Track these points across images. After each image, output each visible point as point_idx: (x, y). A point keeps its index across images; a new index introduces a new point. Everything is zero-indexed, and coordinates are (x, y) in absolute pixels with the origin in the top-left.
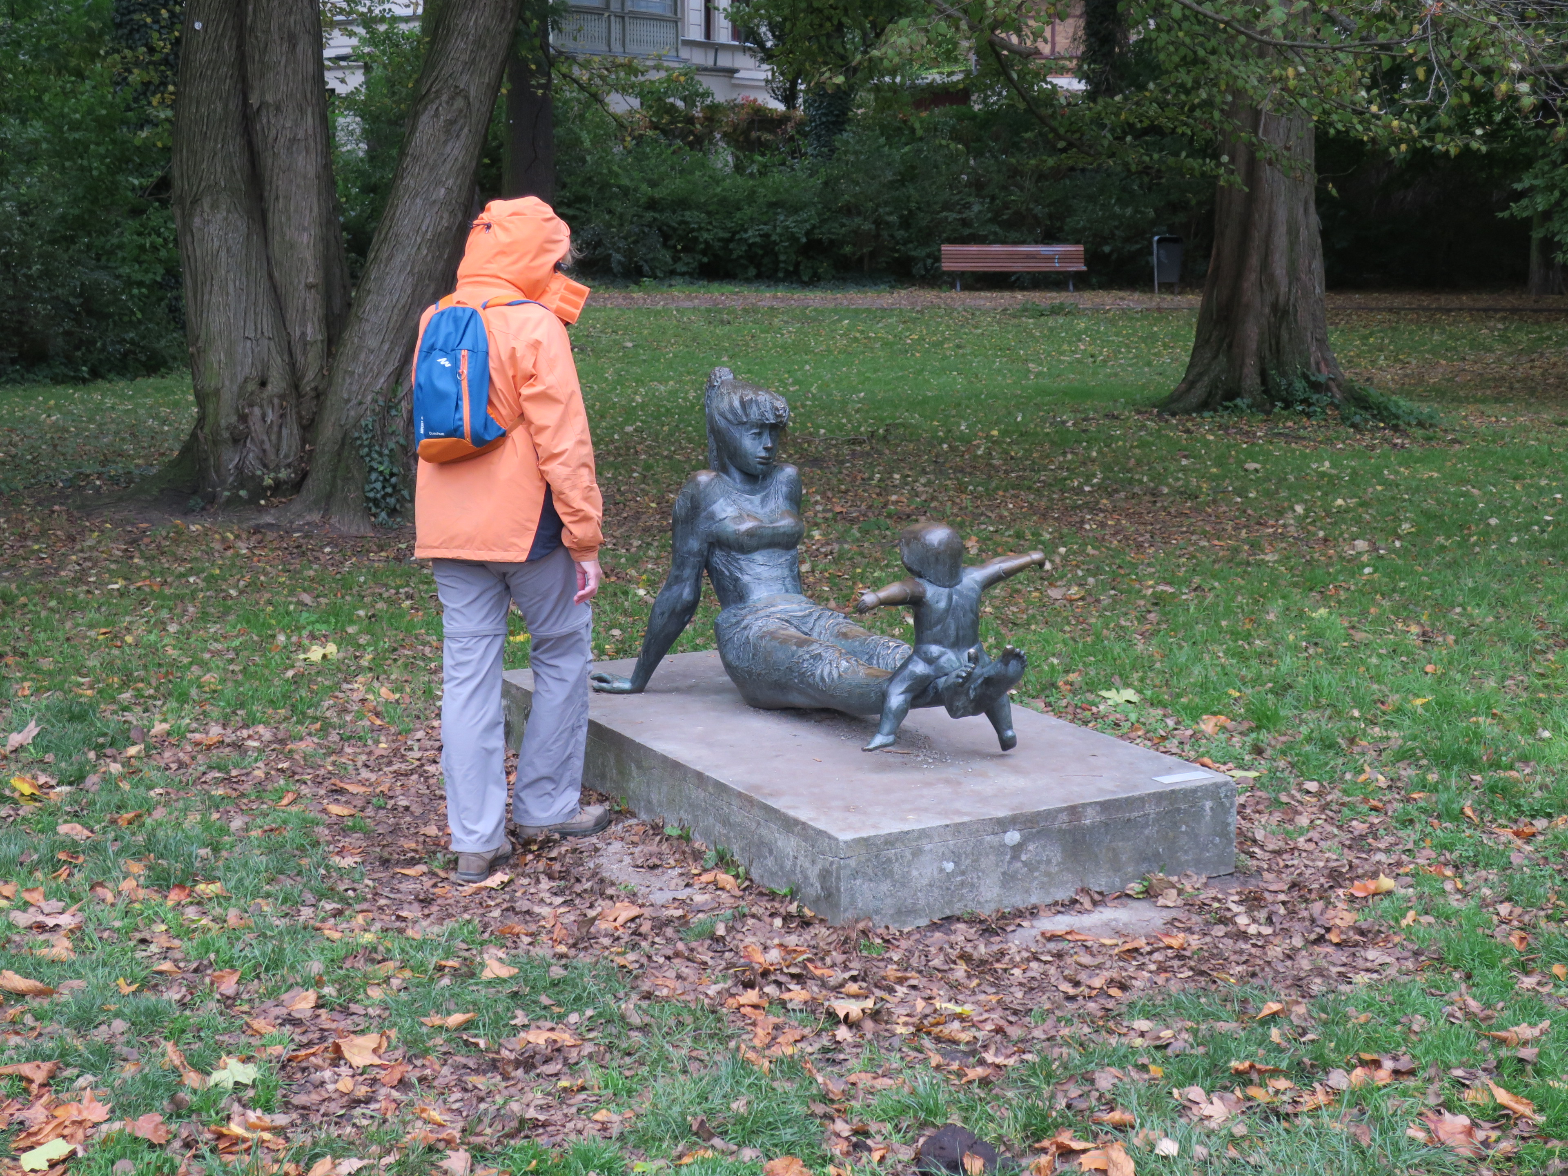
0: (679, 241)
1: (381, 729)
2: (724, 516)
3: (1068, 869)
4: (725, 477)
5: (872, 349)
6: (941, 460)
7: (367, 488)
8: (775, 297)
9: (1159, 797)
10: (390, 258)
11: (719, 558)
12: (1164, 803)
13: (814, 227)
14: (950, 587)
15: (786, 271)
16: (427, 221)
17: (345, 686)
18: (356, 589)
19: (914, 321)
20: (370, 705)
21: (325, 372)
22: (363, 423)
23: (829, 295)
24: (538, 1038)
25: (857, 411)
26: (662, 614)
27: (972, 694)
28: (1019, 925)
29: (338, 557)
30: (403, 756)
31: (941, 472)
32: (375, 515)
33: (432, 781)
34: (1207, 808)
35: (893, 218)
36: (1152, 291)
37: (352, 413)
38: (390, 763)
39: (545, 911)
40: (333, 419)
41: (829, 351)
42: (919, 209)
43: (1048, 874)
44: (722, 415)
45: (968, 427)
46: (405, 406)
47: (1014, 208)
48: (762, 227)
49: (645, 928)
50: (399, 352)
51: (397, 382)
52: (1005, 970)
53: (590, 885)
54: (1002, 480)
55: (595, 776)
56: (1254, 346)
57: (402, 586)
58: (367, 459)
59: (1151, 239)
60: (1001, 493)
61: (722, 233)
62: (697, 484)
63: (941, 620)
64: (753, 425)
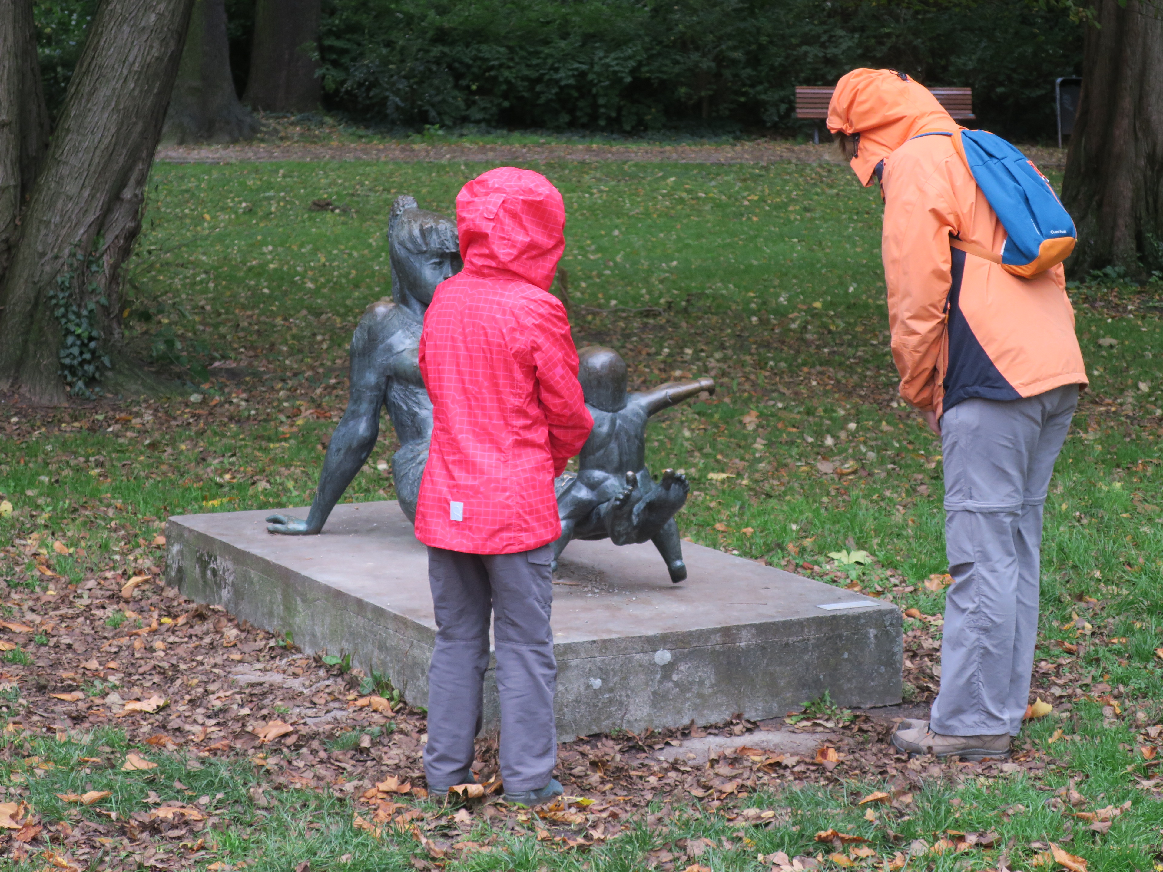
0: (473, 81)
1: (51, 579)
2: (401, 348)
3: (722, 691)
4: (406, 309)
5: (700, 212)
6: (746, 334)
7: (63, 353)
8: (589, 150)
9: (820, 622)
10: (93, 92)
11: (396, 393)
12: (825, 629)
13: (640, 64)
14: (614, 411)
15: (609, 119)
16: (135, 51)
17: (18, 542)
18: (41, 457)
19: (755, 178)
20: (42, 559)
21: (18, 222)
22: (59, 279)
23: (656, 148)
24: (165, 813)
25: (662, 282)
26: (339, 450)
28: (667, 744)
29: (26, 427)
30: (71, 602)
31: (742, 347)
32: (71, 385)
33: (97, 623)
34: (871, 636)
35: (738, 55)
36: (1056, 145)
37: (47, 268)
38: (57, 608)
39: (196, 729)
40: (25, 275)
41: (647, 214)
42: (771, 42)
43: (701, 696)
44: (402, 244)
45: (789, 300)
46: (107, 261)
47: (889, 43)
48: (576, 65)
49: (291, 740)
50: (101, 198)
51: (98, 233)
52: (641, 777)
53: (246, 711)
54: (811, 356)
55: (263, 615)
56: (1128, 205)
57: (93, 455)
58: (63, 321)
59: (1053, 83)
60: (806, 369)
61: (526, 72)
62: (375, 315)
63: (604, 444)
64: (434, 254)
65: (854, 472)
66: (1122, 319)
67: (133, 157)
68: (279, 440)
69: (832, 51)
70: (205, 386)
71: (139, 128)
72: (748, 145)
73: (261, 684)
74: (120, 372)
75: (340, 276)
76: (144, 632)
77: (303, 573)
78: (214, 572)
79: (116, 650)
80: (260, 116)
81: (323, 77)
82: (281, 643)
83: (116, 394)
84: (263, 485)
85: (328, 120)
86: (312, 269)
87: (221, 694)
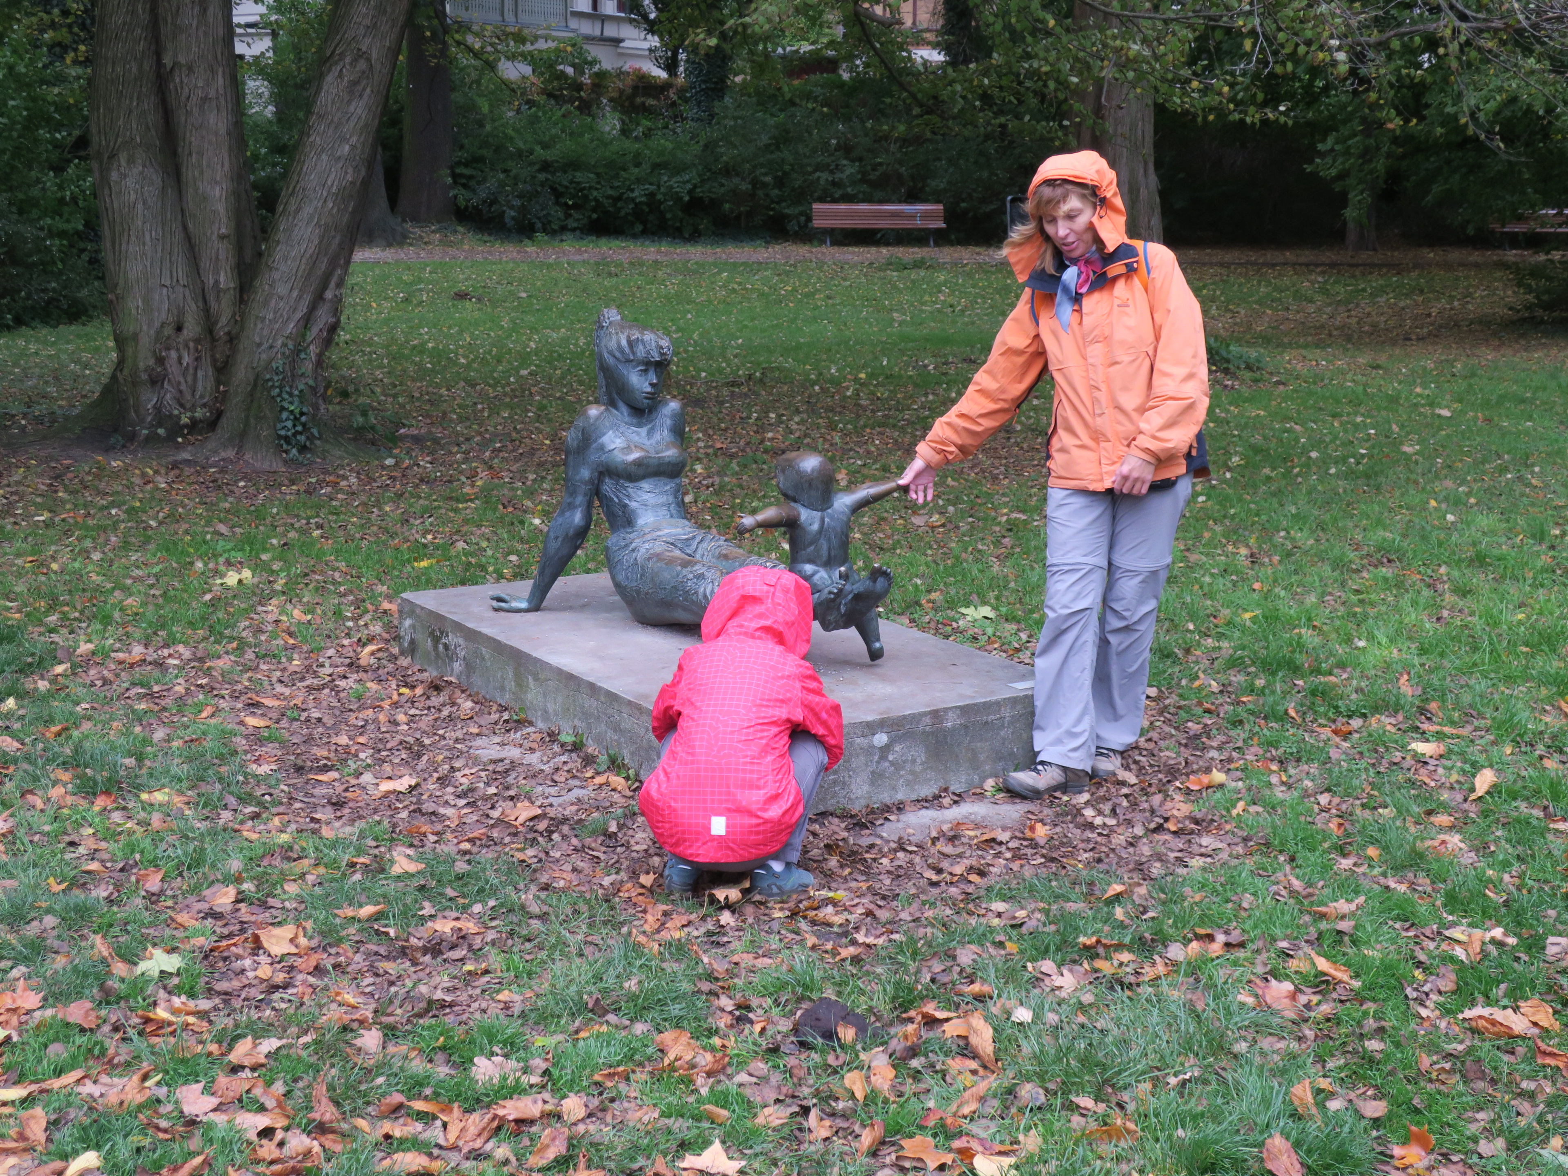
0: (570, 199)
1: (294, 647)
2: (612, 447)
3: (931, 768)
4: (614, 411)
5: (749, 300)
6: (813, 400)
7: (279, 426)
8: (659, 252)
9: (1014, 701)
10: (298, 210)
11: (608, 486)
12: (1019, 707)
13: (695, 186)
14: (822, 510)
16: (332, 176)
17: (260, 609)
18: (269, 519)
19: (788, 273)
20: (284, 626)
21: (238, 318)
22: (274, 365)
23: (709, 249)
24: (445, 927)
25: (735, 356)
26: (557, 538)
27: (843, 609)
28: (887, 819)
29: (252, 491)
30: (315, 672)
31: (813, 411)
32: (286, 452)
33: (342, 695)
35: (768, 179)
37: (264, 356)
38: (303, 679)
39: (449, 812)
40: (245, 362)
41: (710, 301)
42: (792, 170)
43: (912, 772)
44: (611, 353)
45: (838, 371)
46: (313, 350)
47: (881, 170)
48: (647, 187)
49: (542, 826)
50: (307, 298)
51: (305, 327)
52: (874, 860)
53: (492, 790)
54: (869, 418)
55: (495, 689)
57: (313, 517)
58: (279, 399)
59: (1004, 199)
60: (868, 430)
61: (610, 192)
62: (588, 418)
63: (815, 541)
64: (639, 363)
65: (943, 525)
67: (333, 265)
68: (466, 501)
69: (838, 176)
70: (396, 451)
71: (337, 240)
73: (502, 760)
74: (327, 441)
76: (386, 704)
78: (446, 647)
79: (361, 723)
80: (408, 225)
81: (455, 197)
82: (515, 717)
83: (324, 459)
84: (461, 545)
85: (460, 229)
86: (462, 347)
87: (467, 771)
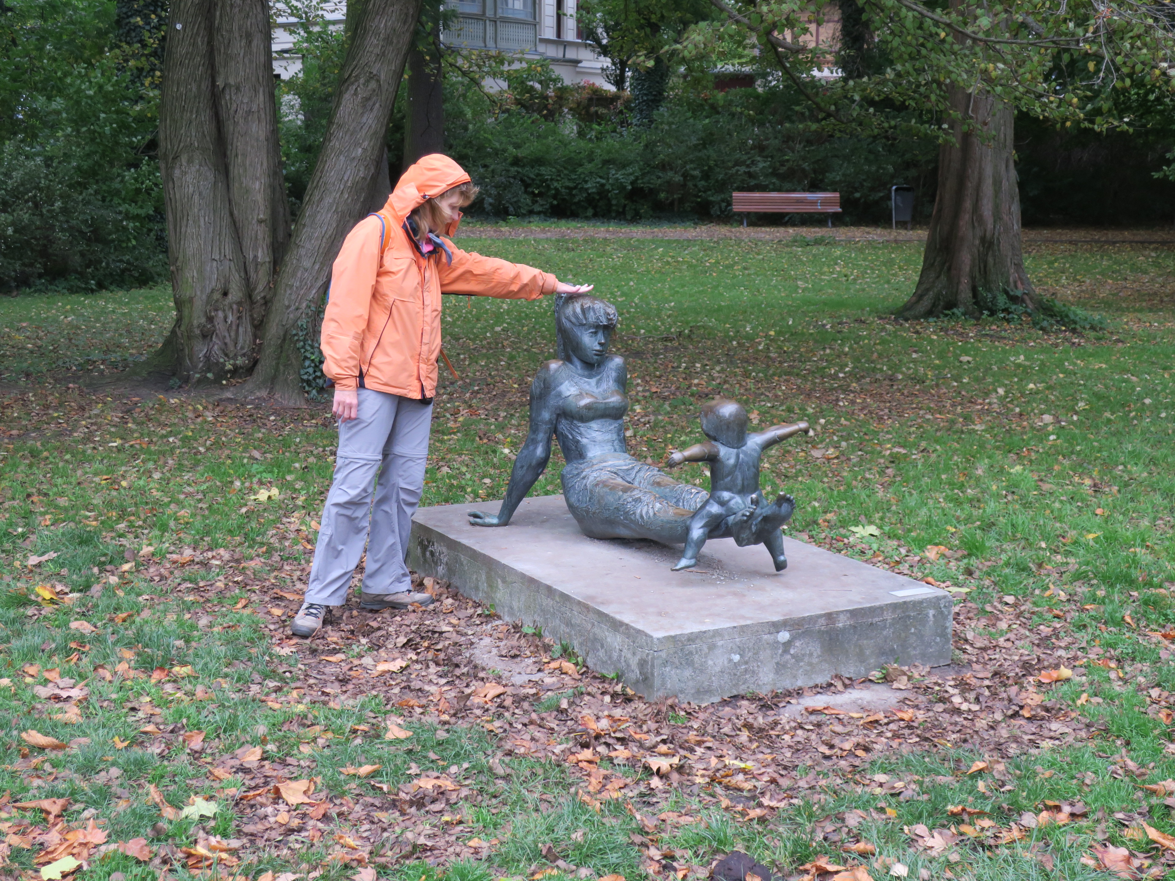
0: (536, 188)
2: (568, 394)
3: (825, 660)
4: (569, 365)
5: (680, 270)
6: (731, 353)
7: (302, 372)
8: (608, 231)
9: (895, 607)
10: (321, 199)
11: (564, 426)
12: (899, 611)
13: (637, 178)
14: (738, 448)
15: (617, 212)
16: (348, 173)
17: (285, 520)
18: (293, 447)
19: (712, 249)
20: (303, 534)
21: (271, 285)
22: (299, 323)
23: (648, 229)
24: (427, 784)
25: (669, 316)
26: (522, 467)
27: (754, 528)
28: (789, 702)
29: (280, 424)
31: (731, 362)
32: (307, 392)
34: (931, 615)
35: (696, 173)
36: (891, 227)
37: (291, 316)
39: (433, 689)
40: (277, 320)
41: (648, 271)
42: (716, 165)
43: (810, 664)
44: (568, 318)
45: (752, 329)
47: (788, 165)
48: (598, 180)
49: (507, 702)
52: (778, 736)
53: (466, 670)
54: (777, 368)
55: (471, 588)
56: (967, 269)
57: (328, 446)
58: (303, 351)
60: (776, 378)
61: (568, 183)
62: (549, 370)
63: (731, 473)
64: (591, 326)
65: (837, 458)
66: (967, 342)
68: (450, 434)
69: (753, 169)
72: (704, 228)
75: (467, 312)
77: (503, 561)
78: (432, 554)
82: (487, 612)
84: (445, 469)
86: (449, 308)
